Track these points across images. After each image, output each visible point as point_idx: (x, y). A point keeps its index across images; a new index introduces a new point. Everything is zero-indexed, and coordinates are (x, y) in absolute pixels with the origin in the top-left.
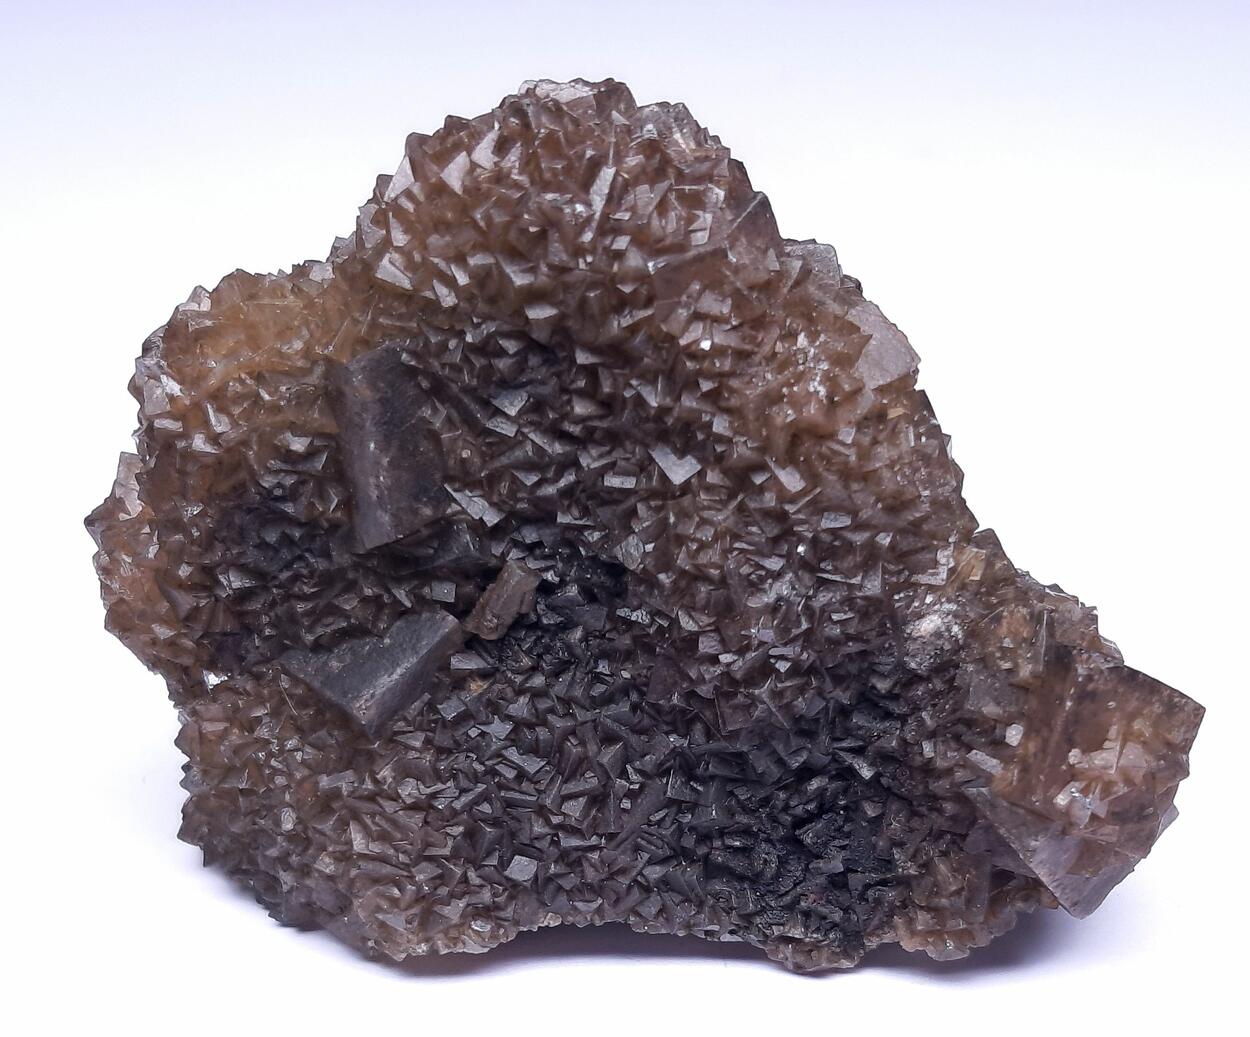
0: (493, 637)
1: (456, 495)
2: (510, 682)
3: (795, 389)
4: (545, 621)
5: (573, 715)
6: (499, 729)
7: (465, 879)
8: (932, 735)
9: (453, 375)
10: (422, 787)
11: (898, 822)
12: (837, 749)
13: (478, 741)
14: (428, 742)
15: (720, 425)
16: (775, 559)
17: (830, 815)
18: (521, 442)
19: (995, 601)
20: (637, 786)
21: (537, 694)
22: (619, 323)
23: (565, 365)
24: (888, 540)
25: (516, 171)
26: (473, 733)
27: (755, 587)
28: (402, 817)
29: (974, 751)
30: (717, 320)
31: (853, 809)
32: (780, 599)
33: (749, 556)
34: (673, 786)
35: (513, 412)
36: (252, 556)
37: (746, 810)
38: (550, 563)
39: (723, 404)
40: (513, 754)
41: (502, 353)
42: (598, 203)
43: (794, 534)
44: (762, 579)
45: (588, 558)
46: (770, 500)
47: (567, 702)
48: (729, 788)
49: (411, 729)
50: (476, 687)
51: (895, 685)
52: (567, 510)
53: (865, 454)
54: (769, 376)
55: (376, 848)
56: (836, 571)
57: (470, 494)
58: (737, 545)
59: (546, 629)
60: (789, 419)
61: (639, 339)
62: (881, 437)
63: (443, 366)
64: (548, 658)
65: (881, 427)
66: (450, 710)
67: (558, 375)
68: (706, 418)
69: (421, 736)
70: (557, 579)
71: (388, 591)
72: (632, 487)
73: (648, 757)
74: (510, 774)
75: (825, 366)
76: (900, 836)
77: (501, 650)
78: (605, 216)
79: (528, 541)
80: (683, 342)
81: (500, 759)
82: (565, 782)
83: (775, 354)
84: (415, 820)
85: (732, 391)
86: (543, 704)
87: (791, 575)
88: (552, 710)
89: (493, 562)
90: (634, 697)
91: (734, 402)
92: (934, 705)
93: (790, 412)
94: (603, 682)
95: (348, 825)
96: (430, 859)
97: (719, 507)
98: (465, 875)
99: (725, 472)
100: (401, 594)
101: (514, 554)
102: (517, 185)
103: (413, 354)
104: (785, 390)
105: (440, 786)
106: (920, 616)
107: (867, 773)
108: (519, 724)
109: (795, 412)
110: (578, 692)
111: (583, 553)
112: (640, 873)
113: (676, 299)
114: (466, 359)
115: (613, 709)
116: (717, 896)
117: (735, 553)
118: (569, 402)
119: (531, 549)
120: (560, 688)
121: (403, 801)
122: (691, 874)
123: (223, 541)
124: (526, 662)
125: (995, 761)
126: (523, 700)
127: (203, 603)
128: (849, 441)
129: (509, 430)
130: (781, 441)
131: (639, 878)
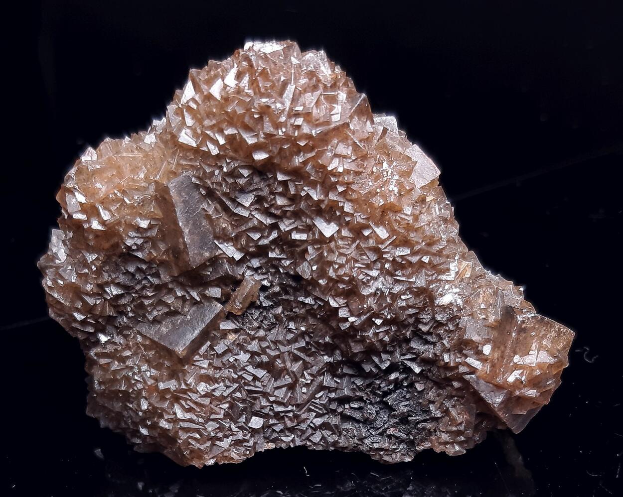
0: (240, 313)
1: (220, 246)
2: (249, 335)
3: (383, 189)
4: (264, 305)
5: (279, 349)
6: (244, 357)
7: (230, 429)
8: (448, 351)
9: (218, 188)
10: (208, 386)
11: (432, 392)
12: (404, 359)
13: (234, 363)
14: (210, 364)
15: (348, 208)
16: (374, 271)
17: (400, 390)
18: (251, 219)
19: (476, 287)
20: (309, 382)
21: (262, 339)
22: (298, 160)
23: (271, 181)
24: (428, 259)
25: (246, 88)
26: (231, 359)
27: (366, 284)
28: (199, 400)
29: (468, 358)
30: (345, 157)
31: (411, 385)
32: (377, 289)
33: (362, 270)
34: (327, 380)
35: (247, 205)
36: (122, 279)
37: (360, 389)
38: (266, 276)
39: (349, 197)
40: (250, 368)
41: (241, 176)
42: (288, 104)
43: (384, 258)
44: (368, 281)
45: (284, 273)
46: (372, 243)
47: (275, 343)
48: (352, 380)
49: (202, 359)
50: (232, 337)
51: (430, 328)
52: (273, 250)
53: (416, 218)
54: (370, 184)
55: (188, 416)
56: (403, 275)
57: (227, 245)
58: (356, 265)
59: (265, 308)
60: (381, 204)
61: (309, 168)
62: (423, 211)
63: (213, 183)
64: (265, 322)
65: (423, 206)
66: (220, 348)
67: (269, 186)
68: (341, 205)
69: (207, 362)
70: (269, 284)
71: (188, 293)
72: (305, 239)
73: (314, 368)
74: (250, 378)
75: (396, 177)
76: (432, 399)
77: (243, 319)
78: (291, 109)
79: (255, 267)
80: (329, 169)
81: (244, 372)
82: (276, 380)
83: (373, 172)
84: (206, 401)
85: (353, 191)
86: (264, 345)
87: (382, 278)
88: (268, 347)
89: (239, 277)
90: (307, 339)
91: (354, 196)
92: (449, 337)
93: (381, 200)
94: (292, 332)
95: (174, 406)
96: (213, 420)
97: (347, 247)
98: (230, 427)
99: (350, 230)
100: (194, 294)
101: (249, 273)
102: (247, 95)
103: (198, 178)
104: (378, 190)
105: (217, 385)
106: (442, 295)
107: (417, 370)
108: (253, 354)
109: (384, 201)
110: (281, 338)
111: (282, 271)
112: (311, 422)
113: (326, 148)
114: (224, 180)
115: (297, 345)
116: (347, 430)
117: (356, 269)
118: (275, 198)
119: (256, 270)
120: (272, 336)
121: (200, 393)
122: (334, 420)
123: (107, 272)
124: (256, 324)
125: (478, 362)
126: (255, 342)
127: (98, 302)
128: (409, 214)
129: (245, 214)
130: (378, 213)
131: (311, 425)
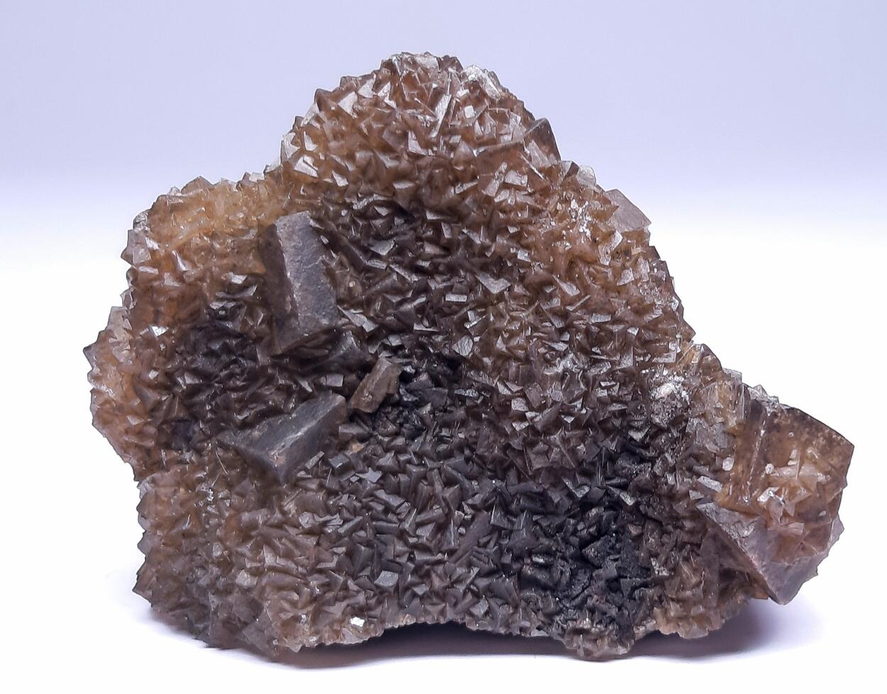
0: (368, 411)
1: (346, 313)
2: (380, 443)
3: (571, 231)
4: (405, 399)
5: (424, 465)
6: (372, 476)
7: (345, 587)
8: (673, 470)
9: (345, 232)
10: (316, 517)
11: (653, 538)
12: (609, 485)
13: (357, 485)
14: (321, 486)
15: (522, 256)
16: (561, 344)
17: (606, 536)
18: (389, 275)
19: (709, 379)
20: (469, 517)
21: (400, 451)
22: (454, 192)
23: (419, 222)
24: (636, 332)
25: (387, 98)
26: (354, 479)
27: (549, 363)
28: (301, 538)
29: (702, 477)
30: (518, 188)
31: (621, 531)
32: (566, 370)
33: (544, 341)
34: (495, 517)
35: (384, 253)
36: (201, 362)
37: (547, 535)
38: (407, 360)
39: (524, 242)
40: (382, 494)
41: (378, 216)
42: (441, 117)
43: (574, 326)
44: (554, 358)
45: (434, 354)
46: (556, 302)
47: (420, 455)
48: (535, 518)
49: (310, 476)
50: (356, 447)
51: (646, 436)
52: (420, 322)
53: (618, 274)
54: (553, 223)
55: (281, 562)
56: (603, 353)
57: (355, 312)
58: (535, 334)
59: (406, 405)
60: (567, 248)
61: (468, 201)
62: (628, 264)
63: (338, 226)
64: (407, 425)
65: (627, 259)
66: (338, 463)
67: (415, 229)
68: (512, 251)
69: (317, 481)
70: (413, 371)
71: (296, 383)
72: (465, 301)
73: (477, 496)
74: (380, 508)
75: (589, 218)
76: (655, 548)
77: (374, 422)
78: (445, 123)
79: (394, 344)
80: (496, 200)
81: (372, 498)
82: (419, 513)
83: (557, 211)
84: (311, 541)
85: (530, 233)
86: (403, 458)
87: (572, 355)
88: (409, 462)
89: (369, 359)
90: (467, 452)
91: (531, 239)
92: (673, 449)
93: (568, 244)
94: (445, 442)
95: (262, 548)
96: (321, 571)
97: (523, 309)
98: (345, 583)
99: (526, 287)
100: (306, 385)
101: (384, 355)
102: (388, 106)
103: (318, 219)
104: (564, 232)
105: (328, 517)
106: (660, 384)
107: (630, 501)
108: (386, 472)
109: (571, 244)
110: (428, 448)
111: (432, 351)
112: (472, 583)
113: (492, 174)
114: (354, 222)
115: (452, 461)
116: (528, 601)
117: (535, 339)
118: (422, 246)
119: (395, 351)
120: (416, 445)
121: (302, 527)
122: (509, 583)
123: (181, 354)
124: (392, 428)
125: (716, 483)
126: (390, 455)
127: (164, 398)
128: (607, 263)
129: (382, 265)
130: (563, 264)
131: (472, 587)
